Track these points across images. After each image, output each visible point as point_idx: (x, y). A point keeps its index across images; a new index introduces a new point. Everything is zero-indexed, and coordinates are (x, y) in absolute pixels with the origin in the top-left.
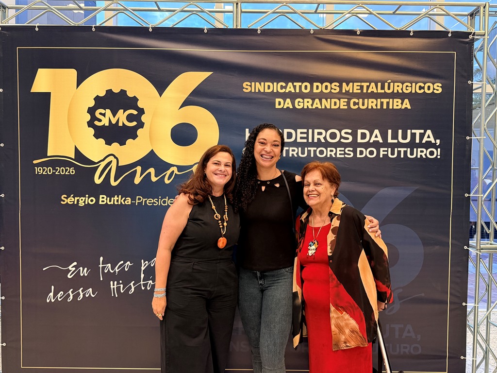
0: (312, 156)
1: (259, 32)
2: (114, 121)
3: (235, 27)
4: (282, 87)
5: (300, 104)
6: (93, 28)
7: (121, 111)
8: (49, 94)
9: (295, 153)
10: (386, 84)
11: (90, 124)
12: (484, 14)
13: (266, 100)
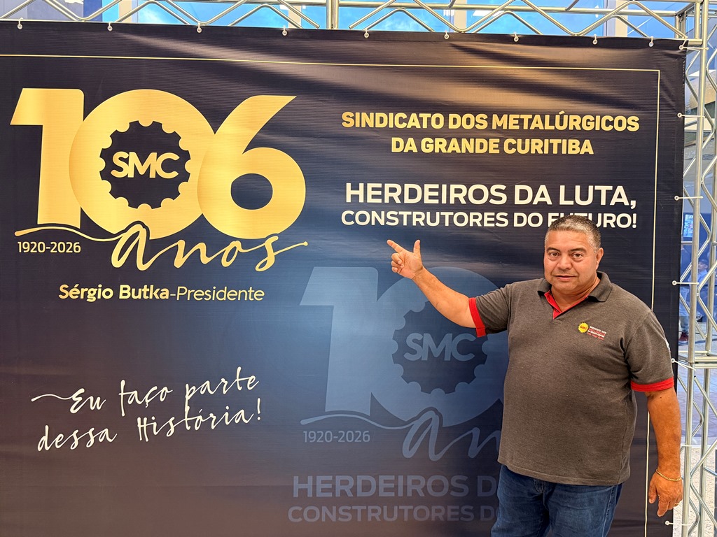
0: (447, 224)
1: (366, 35)
2: (142, 171)
3: (330, 28)
4: (401, 120)
5: (428, 146)
6: (110, 26)
7: (153, 155)
8: (41, 127)
9: (421, 220)
10: (558, 117)
11: (105, 175)
12: (701, 14)
13: (376, 140)
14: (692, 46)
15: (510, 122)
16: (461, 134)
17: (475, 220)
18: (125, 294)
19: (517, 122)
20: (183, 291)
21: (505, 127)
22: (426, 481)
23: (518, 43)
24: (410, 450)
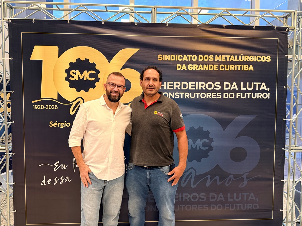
0: (198, 97)
1: (167, 25)
2: (81, 77)
3: (153, 22)
4: (180, 58)
5: (191, 67)
7: (86, 71)
9: (188, 96)
10: (240, 56)
11: (67, 79)
12: (294, 17)
13: (171, 65)
14: (290, 29)
15: (222, 58)
16: (203, 63)
17: (209, 96)
19: (225, 58)
21: (220, 60)
22: (190, 195)
23: (225, 28)
24: (184, 184)
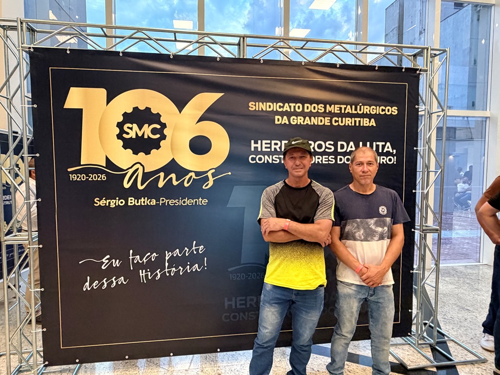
1: (262, 62)
2: (140, 134)
3: (242, 57)
5: (294, 120)
6: (121, 53)
7: (146, 125)
10: (358, 107)
11: (119, 136)
13: (267, 117)
14: (422, 71)
15: (335, 109)
16: (311, 115)
17: (318, 160)
18: (131, 203)
19: (339, 109)
20: (163, 201)
21: (333, 112)
23: (339, 68)
